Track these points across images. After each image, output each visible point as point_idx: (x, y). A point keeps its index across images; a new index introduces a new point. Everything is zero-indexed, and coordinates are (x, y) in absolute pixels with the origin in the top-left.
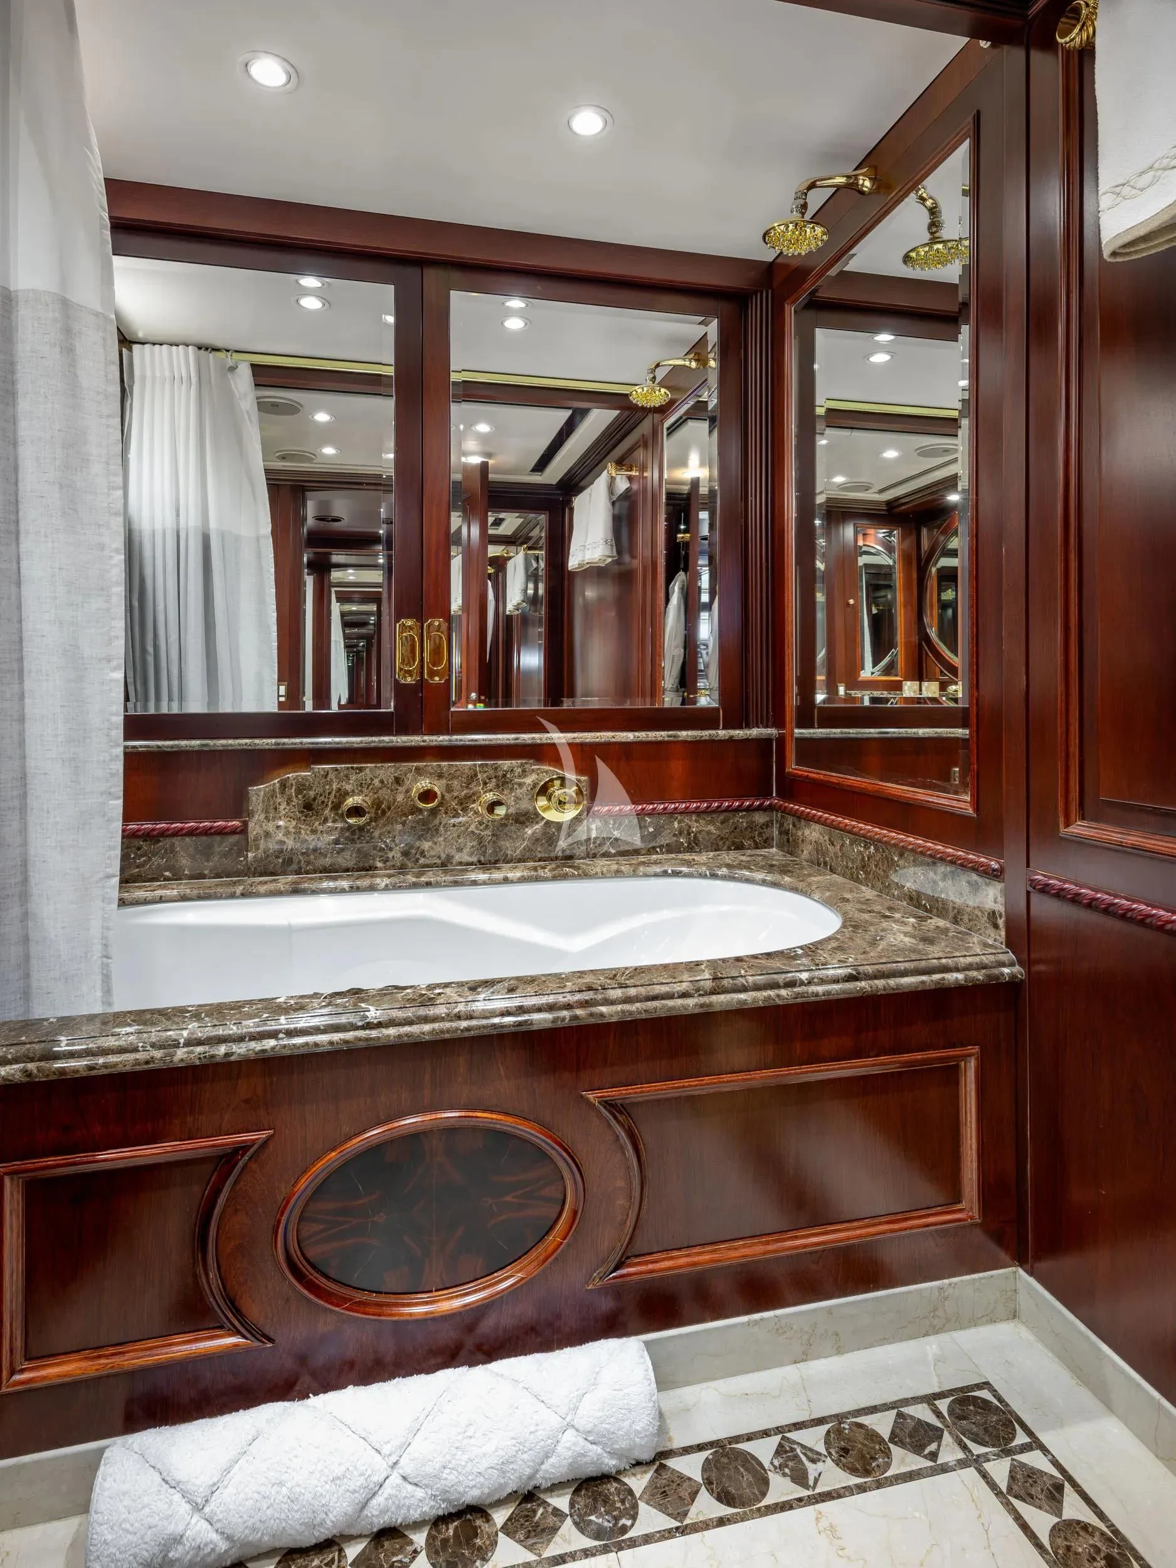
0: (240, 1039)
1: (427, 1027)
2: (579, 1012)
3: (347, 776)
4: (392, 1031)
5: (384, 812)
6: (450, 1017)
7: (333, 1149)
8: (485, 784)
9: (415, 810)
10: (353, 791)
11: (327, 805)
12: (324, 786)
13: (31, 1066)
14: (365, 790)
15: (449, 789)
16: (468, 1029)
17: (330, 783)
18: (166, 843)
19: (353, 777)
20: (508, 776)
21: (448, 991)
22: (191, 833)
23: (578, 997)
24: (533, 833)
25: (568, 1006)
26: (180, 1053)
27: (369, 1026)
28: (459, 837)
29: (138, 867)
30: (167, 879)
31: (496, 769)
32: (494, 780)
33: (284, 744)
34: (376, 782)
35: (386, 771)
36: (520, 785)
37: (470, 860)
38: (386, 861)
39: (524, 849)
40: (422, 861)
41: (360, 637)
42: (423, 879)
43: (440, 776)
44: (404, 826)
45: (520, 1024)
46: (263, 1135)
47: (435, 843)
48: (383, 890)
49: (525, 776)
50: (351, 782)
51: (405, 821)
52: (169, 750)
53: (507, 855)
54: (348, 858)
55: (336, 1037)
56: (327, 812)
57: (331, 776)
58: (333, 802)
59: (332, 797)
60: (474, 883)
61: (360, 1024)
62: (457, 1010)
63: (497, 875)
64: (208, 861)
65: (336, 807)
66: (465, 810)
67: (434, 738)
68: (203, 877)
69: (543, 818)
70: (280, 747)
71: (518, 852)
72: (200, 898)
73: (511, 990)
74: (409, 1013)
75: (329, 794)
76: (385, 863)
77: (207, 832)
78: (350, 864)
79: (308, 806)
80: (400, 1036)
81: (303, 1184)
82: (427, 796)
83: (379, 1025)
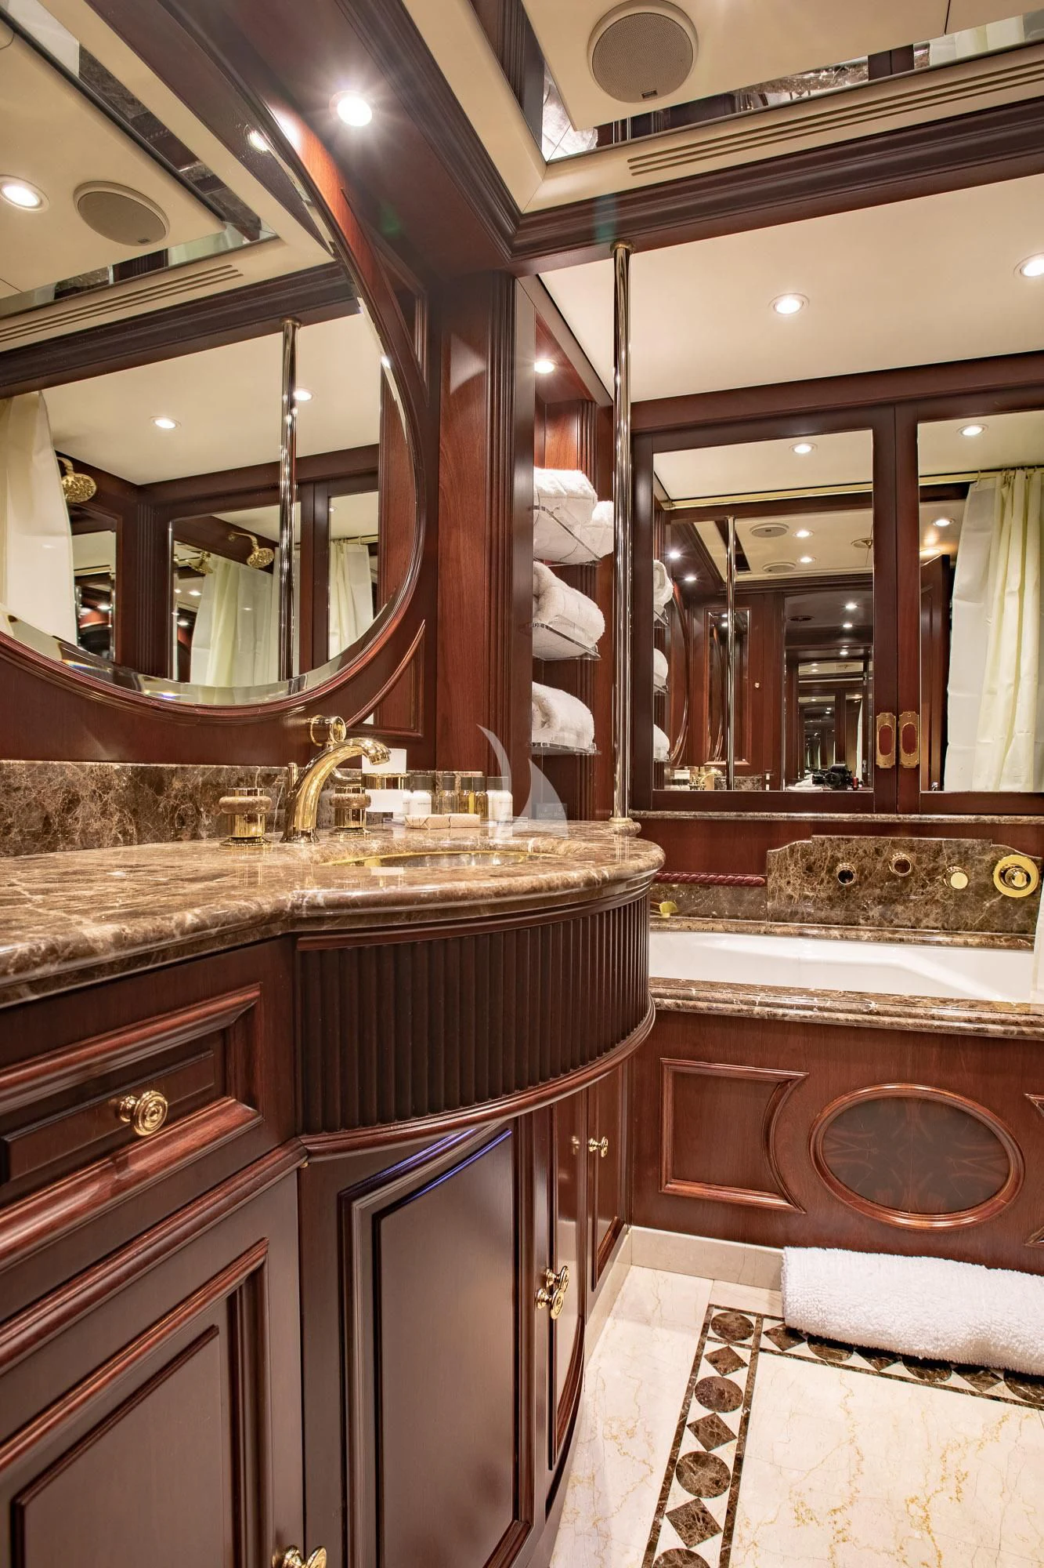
0: (791, 1007)
1: (910, 1021)
2: (1025, 1029)
3: (838, 845)
4: (887, 1019)
5: (866, 878)
6: (925, 1017)
7: (845, 1093)
8: (949, 858)
9: (894, 878)
10: (843, 858)
11: (823, 869)
12: (821, 853)
13: (679, 1002)
14: (852, 858)
15: (919, 861)
16: (939, 1027)
17: (826, 851)
18: (714, 889)
19: (843, 847)
20: (970, 852)
21: (925, 1001)
22: (730, 883)
23: (1024, 1018)
24: (991, 906)
25: (1017, 1024)
26: (757, 1009)
27: (870, 1013)
28: (926, 904)
29: (696, 906)
30: (714, 917)
31: (959, 846)
32: (957, 856)
33: (793, 817)
34: (861, 852)
35: (869, 842)
36: (980, 861)
37: (936, 925)
38: (867, 919)
39: (982, 919)
40: (896, 922)
41: (816, 727)
42: (897, 936)
43: (912, 850)
44: (881, 890)
45: (979, 1030)
46: (801, 1075)
47: (907, 908)
48: (866, 941)
49: (985, 854)
50: (842, 850)
51: (883, 886)
52: (716, 818)
53: (967, 923)
54: (838, 913)
55: (851, 1017)
56: (823, 874)
57: (827, 845)
58: (828, 866)
59: (827, 862)
60: (939, 943)
61: (865, 1010)
62: (931, 1013)
63: (958, 939)
64: (740, 906)
65: (830, 870)
66: (932, 880)
67: (907, 816)
68: (737, 918)
69: (1000, 893)
70: (790, 819)
71: (977, 922)
72: (737, 932)
73: (972, 1006)
74: (898, 1009)
75: (826, 859)
76: (866, 921)
77: (740, 884)
78: (840, 919)
79: (809, 869)
80: (892, 1024)
81: (826, 1113)
82: (903, 865)
83: (878, 1013)
